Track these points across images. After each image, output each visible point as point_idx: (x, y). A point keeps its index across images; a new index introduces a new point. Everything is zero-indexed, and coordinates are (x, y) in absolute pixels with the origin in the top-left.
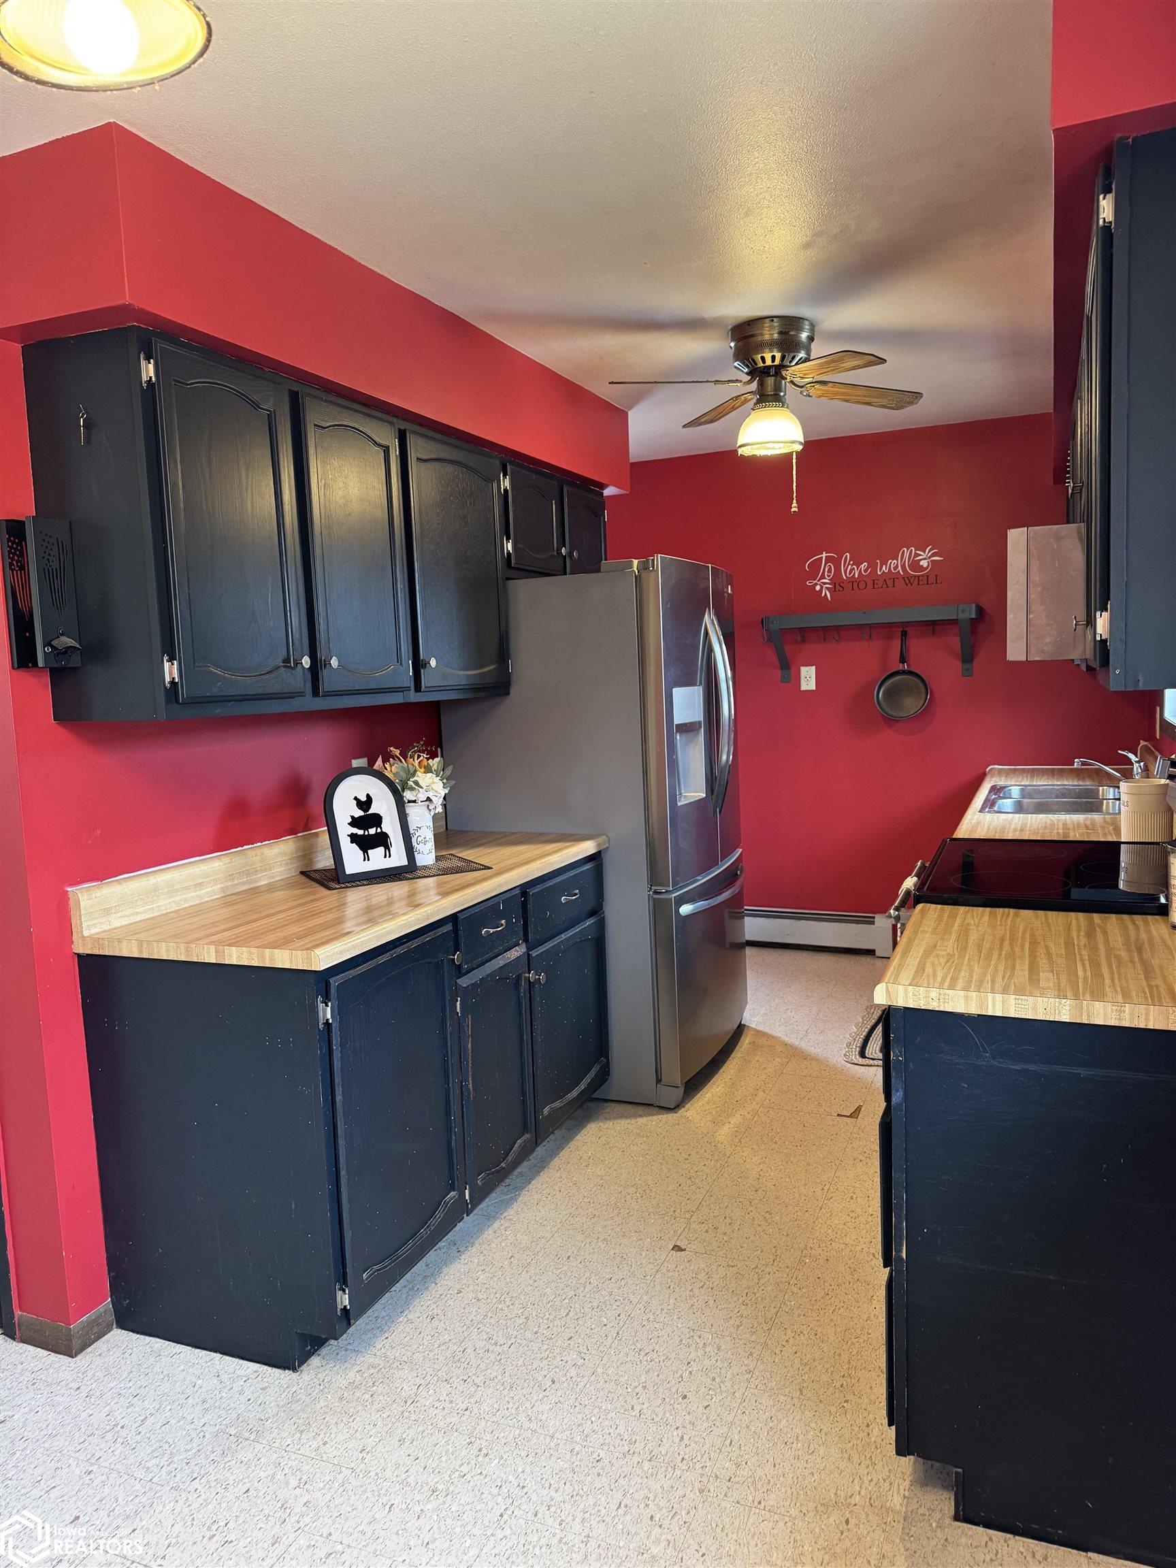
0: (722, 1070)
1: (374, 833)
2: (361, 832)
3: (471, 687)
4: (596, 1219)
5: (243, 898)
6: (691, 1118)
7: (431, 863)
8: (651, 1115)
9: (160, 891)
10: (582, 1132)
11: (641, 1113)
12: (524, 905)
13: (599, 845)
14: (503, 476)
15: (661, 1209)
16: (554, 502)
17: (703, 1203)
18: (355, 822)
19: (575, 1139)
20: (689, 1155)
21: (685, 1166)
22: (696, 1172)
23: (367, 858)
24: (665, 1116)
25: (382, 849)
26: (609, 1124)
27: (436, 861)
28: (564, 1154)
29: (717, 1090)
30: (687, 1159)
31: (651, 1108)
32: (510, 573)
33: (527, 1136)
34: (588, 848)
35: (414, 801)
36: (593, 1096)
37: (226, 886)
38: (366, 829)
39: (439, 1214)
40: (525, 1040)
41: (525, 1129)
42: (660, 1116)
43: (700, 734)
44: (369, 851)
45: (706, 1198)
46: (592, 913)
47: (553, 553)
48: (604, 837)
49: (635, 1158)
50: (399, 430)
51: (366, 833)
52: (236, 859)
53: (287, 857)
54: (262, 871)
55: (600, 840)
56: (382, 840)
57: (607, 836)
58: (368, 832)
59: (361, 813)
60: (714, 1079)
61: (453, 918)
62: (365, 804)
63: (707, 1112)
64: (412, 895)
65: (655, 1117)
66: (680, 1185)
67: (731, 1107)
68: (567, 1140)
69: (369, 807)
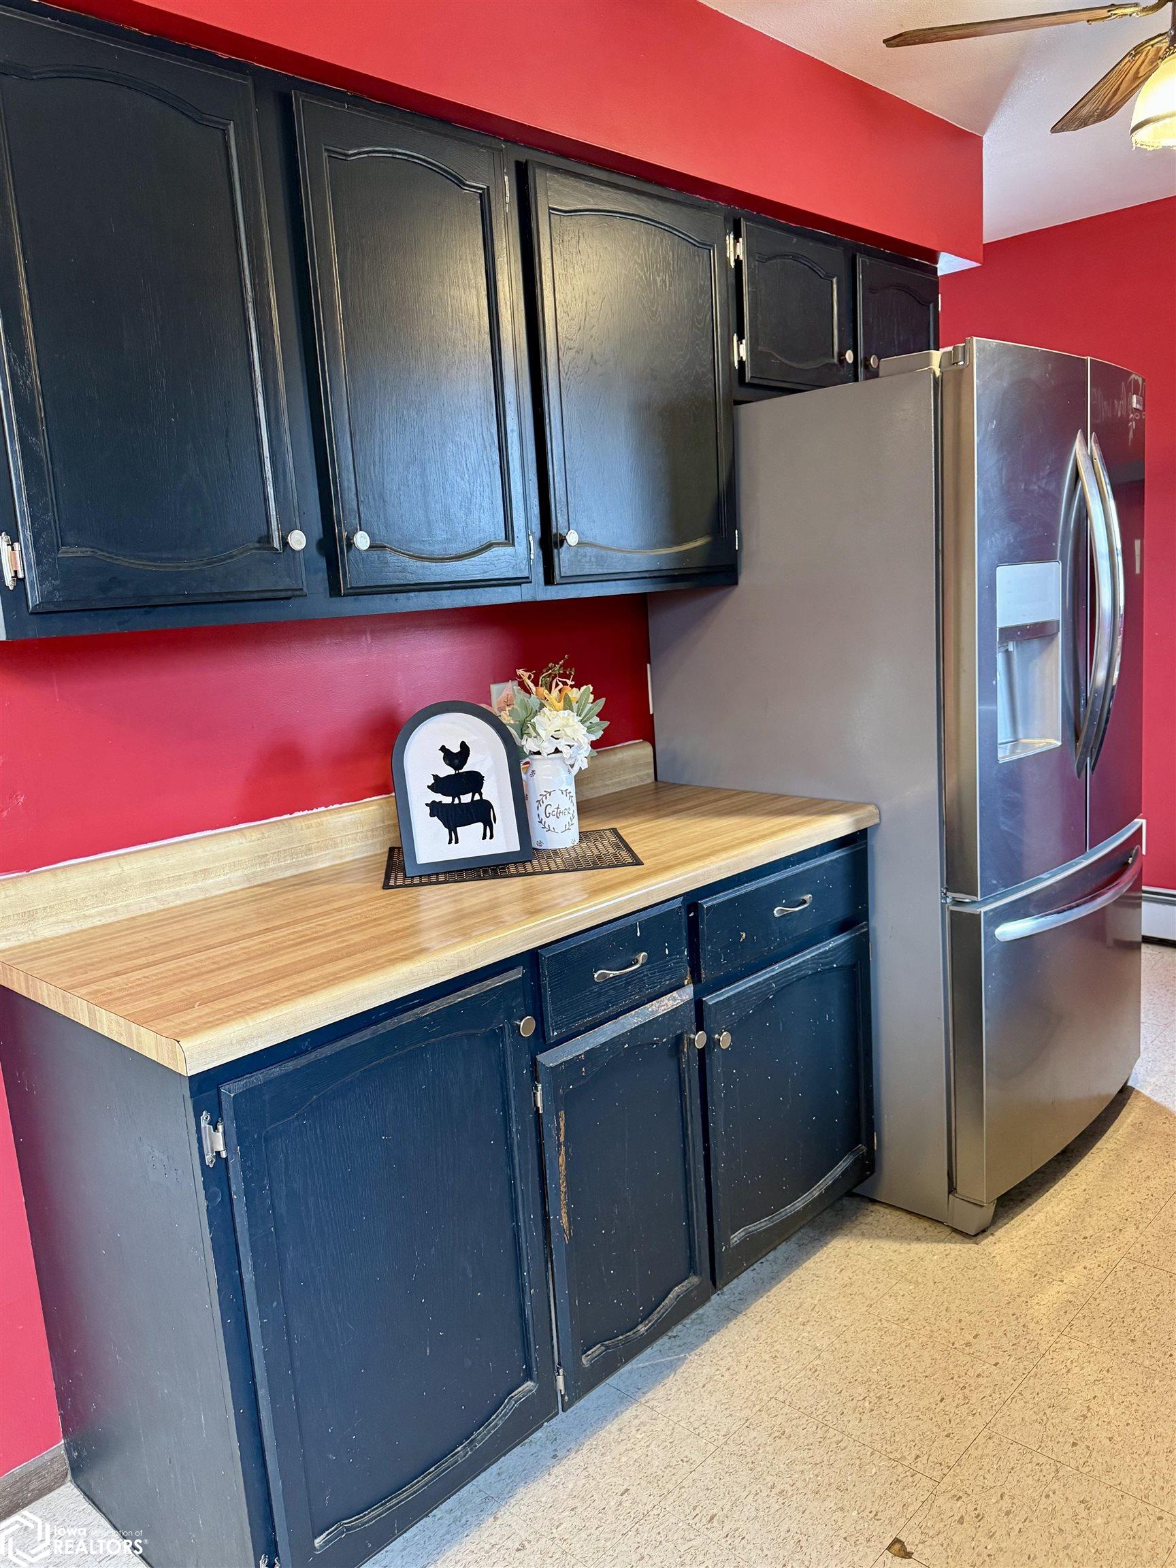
0: (1075, 1170)
1: (469, 801)
2: (447, 800)
3: (656, 574)
4: (783, 1441)
5: (274, 890)
6: (998, 1258)
7: (569, 845)
8: (935, 1241)
9: (129, 884)
10: (818, 1254)
11: (920, 1233)
12: (693, 925)
13: (858, 821)
14: (734, 239)
15: (895, 1446)
16: (835, 280)
17: (971, 1450)
18: (439, 785)
19: (804, 1266)
20: (975, 1337)
21: (963, 1359)
22: (979, 1376)
23: (454, 839)
24: (958, 1246)
25: (480, 826)
26: (866, 1245)
27: (581, 841)
28: (779, 1291)
29: (1056, 1210)
30: (968, 1344)
31: (940, 1228)
32: (741, 393)
33: (694, 1280)
34: (838, 826)
35: (539, 753)
36: (855, 1191)
37: (253, 873)
38: (455, 795)
39: (497, 1421)
40: (690, 1136)
41: (692, 1268)
42: (949, 1246)
43: (1054, 642)
44: (459, 829)
45: (981, 1440)
46: (843, 927)
47: (831, 361)
48: (872, 808)
49: (885, 1324)
50: (518, 164)
51: (456, 801)
52: (272, 833)
53: (366, 828)
54: (319, 849)
55: (861, 813)
56: (482, 813)
57: (878, 807)
58: (459, 799)
59: (451, 771)
60: (1056, 1187)
61: (531, 958)
62: (456, 758)
63: (1028, 1251)
64: (529, 895)
65: (941, 1246)
66: (942, 1400)
67: (1073, 1248)
68: (792, 1263)
69: (464, 762)
